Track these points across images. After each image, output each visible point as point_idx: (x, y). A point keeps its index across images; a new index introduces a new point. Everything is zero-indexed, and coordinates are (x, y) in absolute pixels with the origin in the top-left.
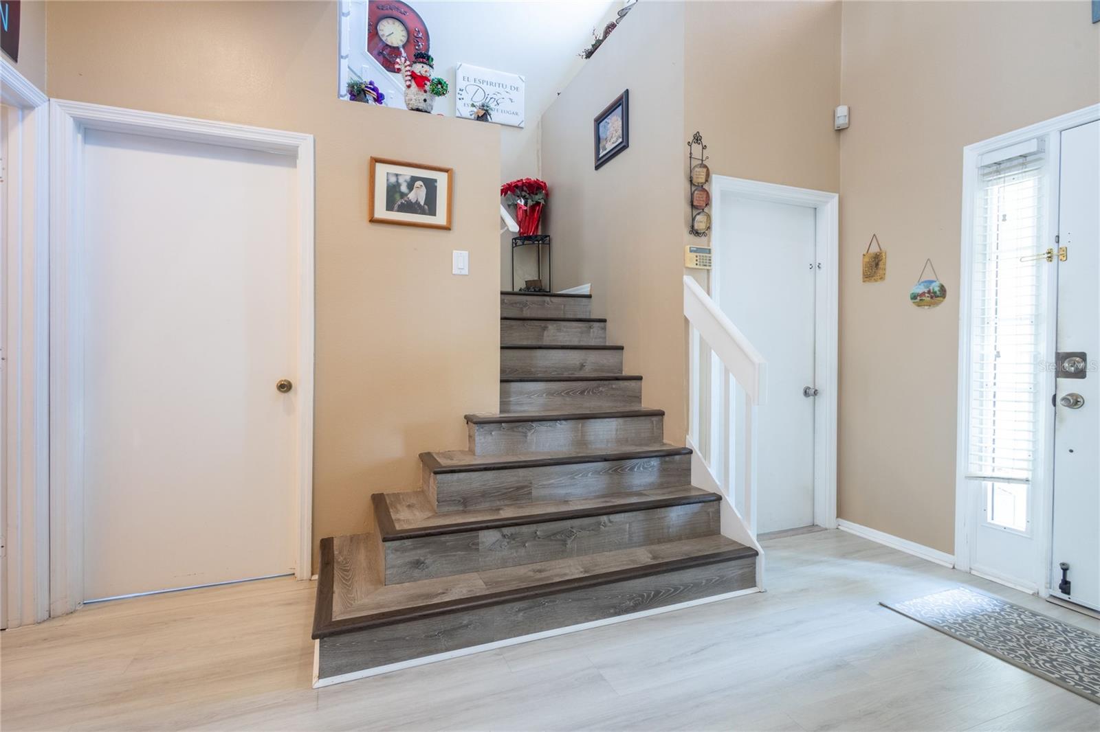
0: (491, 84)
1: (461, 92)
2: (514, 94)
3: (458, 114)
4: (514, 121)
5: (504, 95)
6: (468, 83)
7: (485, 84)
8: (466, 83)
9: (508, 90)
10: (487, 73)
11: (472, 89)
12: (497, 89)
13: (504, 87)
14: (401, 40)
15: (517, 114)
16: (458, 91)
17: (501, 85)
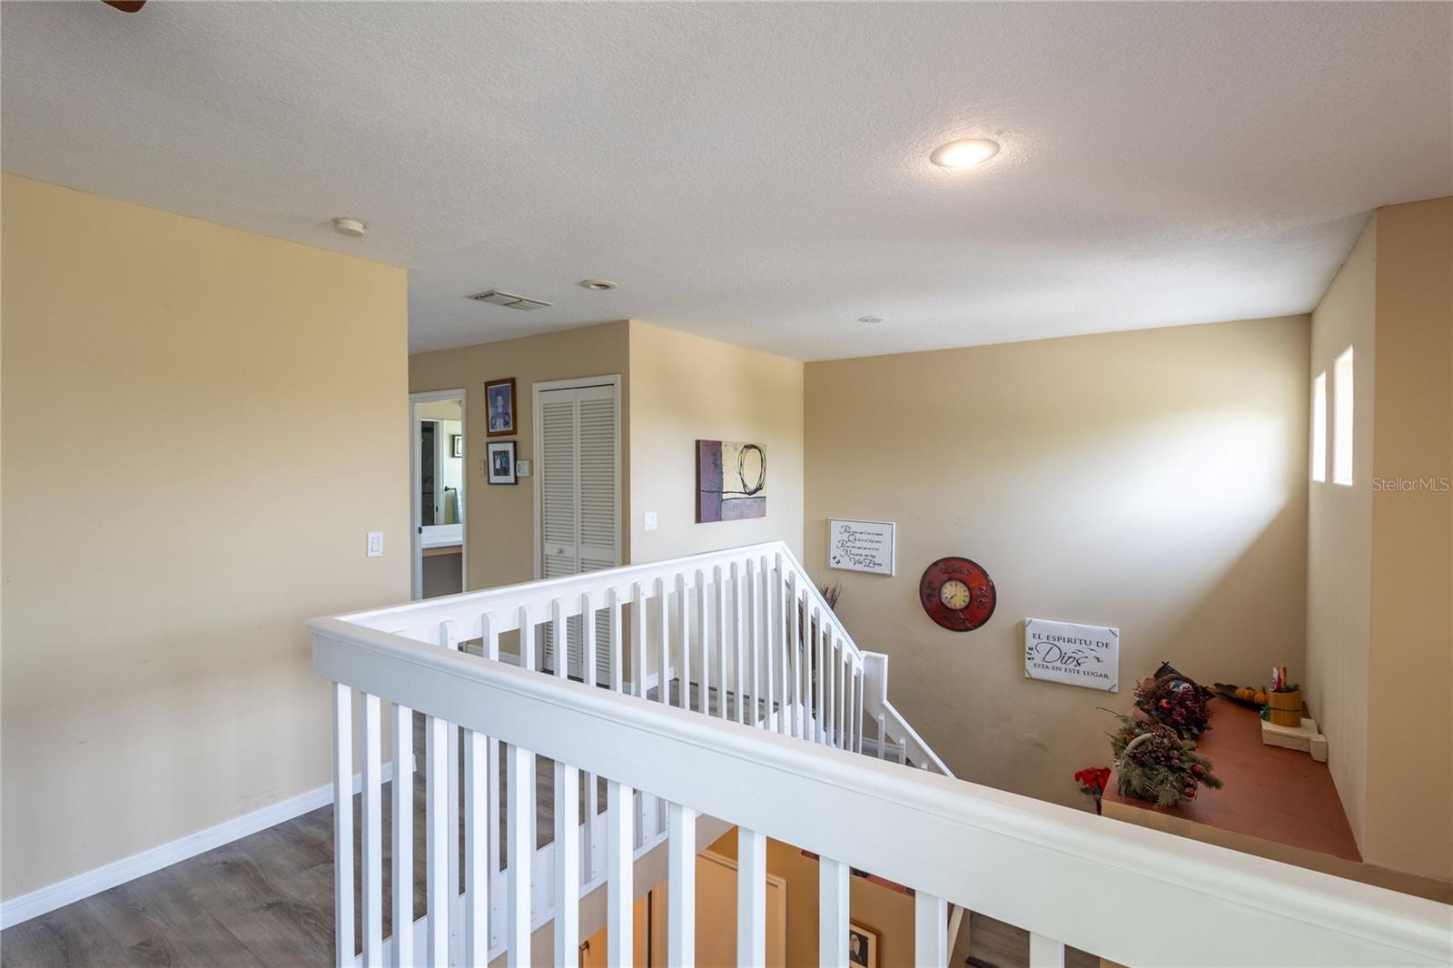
0: (1069, 640)
1: (1030, 652)
2: (1102, 652)
3: (1027, 676)
4: (1104, 684)
5: (1088, 653)
6: (1040, 641)
7: (1061, 641)
8: (1038, 641)
9: (1094, 646)
10: (1063, 626)
11: (1044, 648)
12: (1078, 646)
13: (1088, 643)
14: (964, 601)
15: (1106, 676)
16: (1027, 650)
17: (1083, 642)
